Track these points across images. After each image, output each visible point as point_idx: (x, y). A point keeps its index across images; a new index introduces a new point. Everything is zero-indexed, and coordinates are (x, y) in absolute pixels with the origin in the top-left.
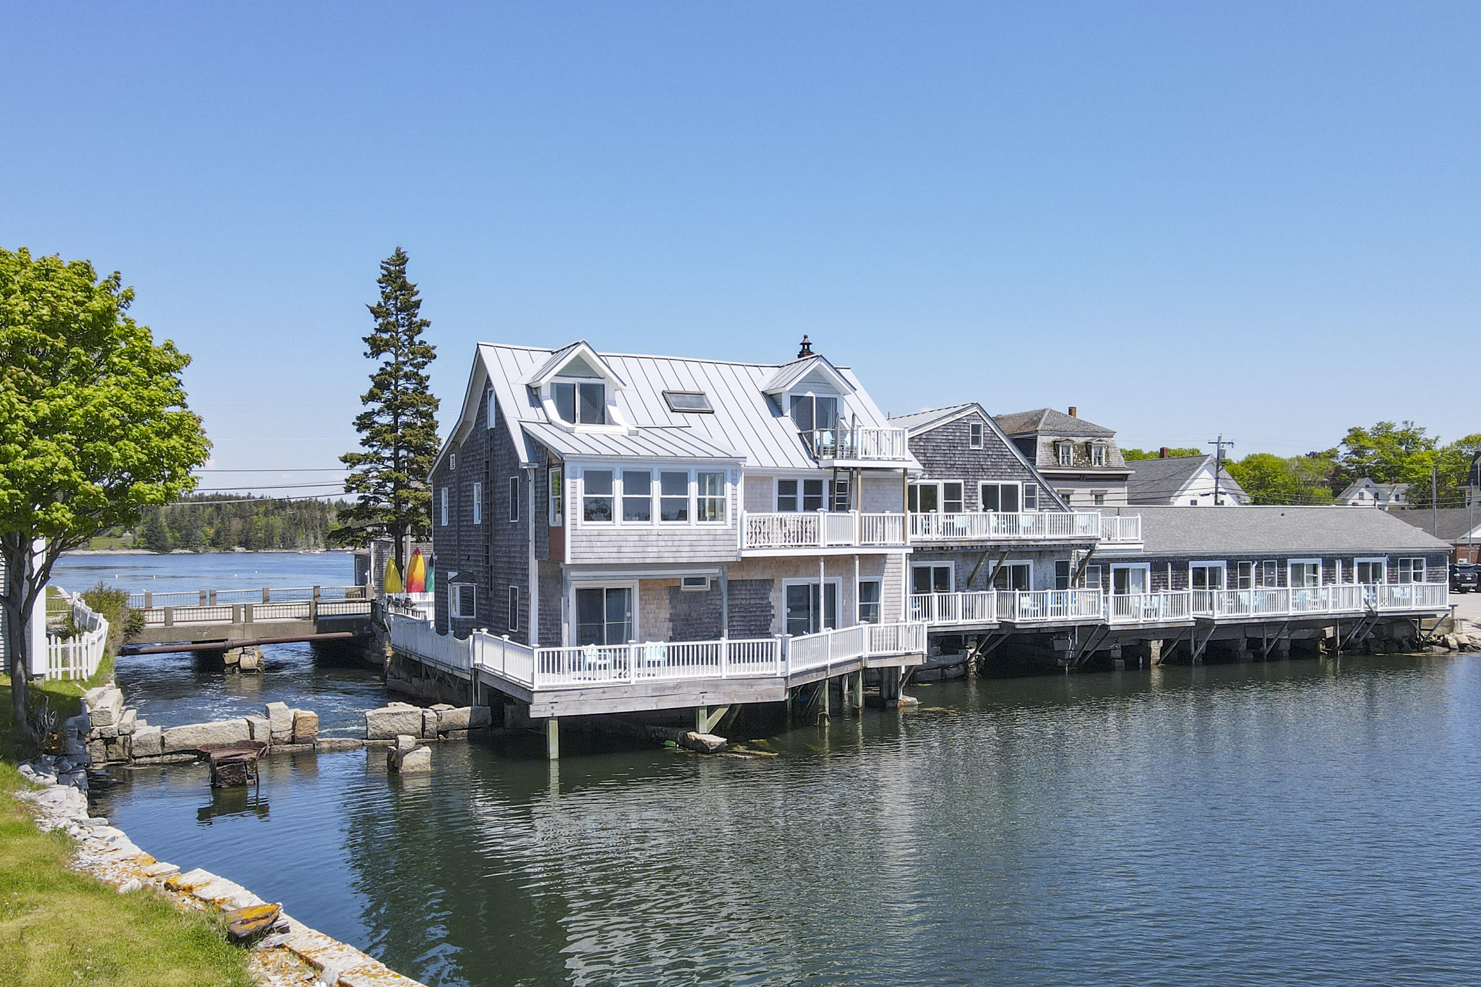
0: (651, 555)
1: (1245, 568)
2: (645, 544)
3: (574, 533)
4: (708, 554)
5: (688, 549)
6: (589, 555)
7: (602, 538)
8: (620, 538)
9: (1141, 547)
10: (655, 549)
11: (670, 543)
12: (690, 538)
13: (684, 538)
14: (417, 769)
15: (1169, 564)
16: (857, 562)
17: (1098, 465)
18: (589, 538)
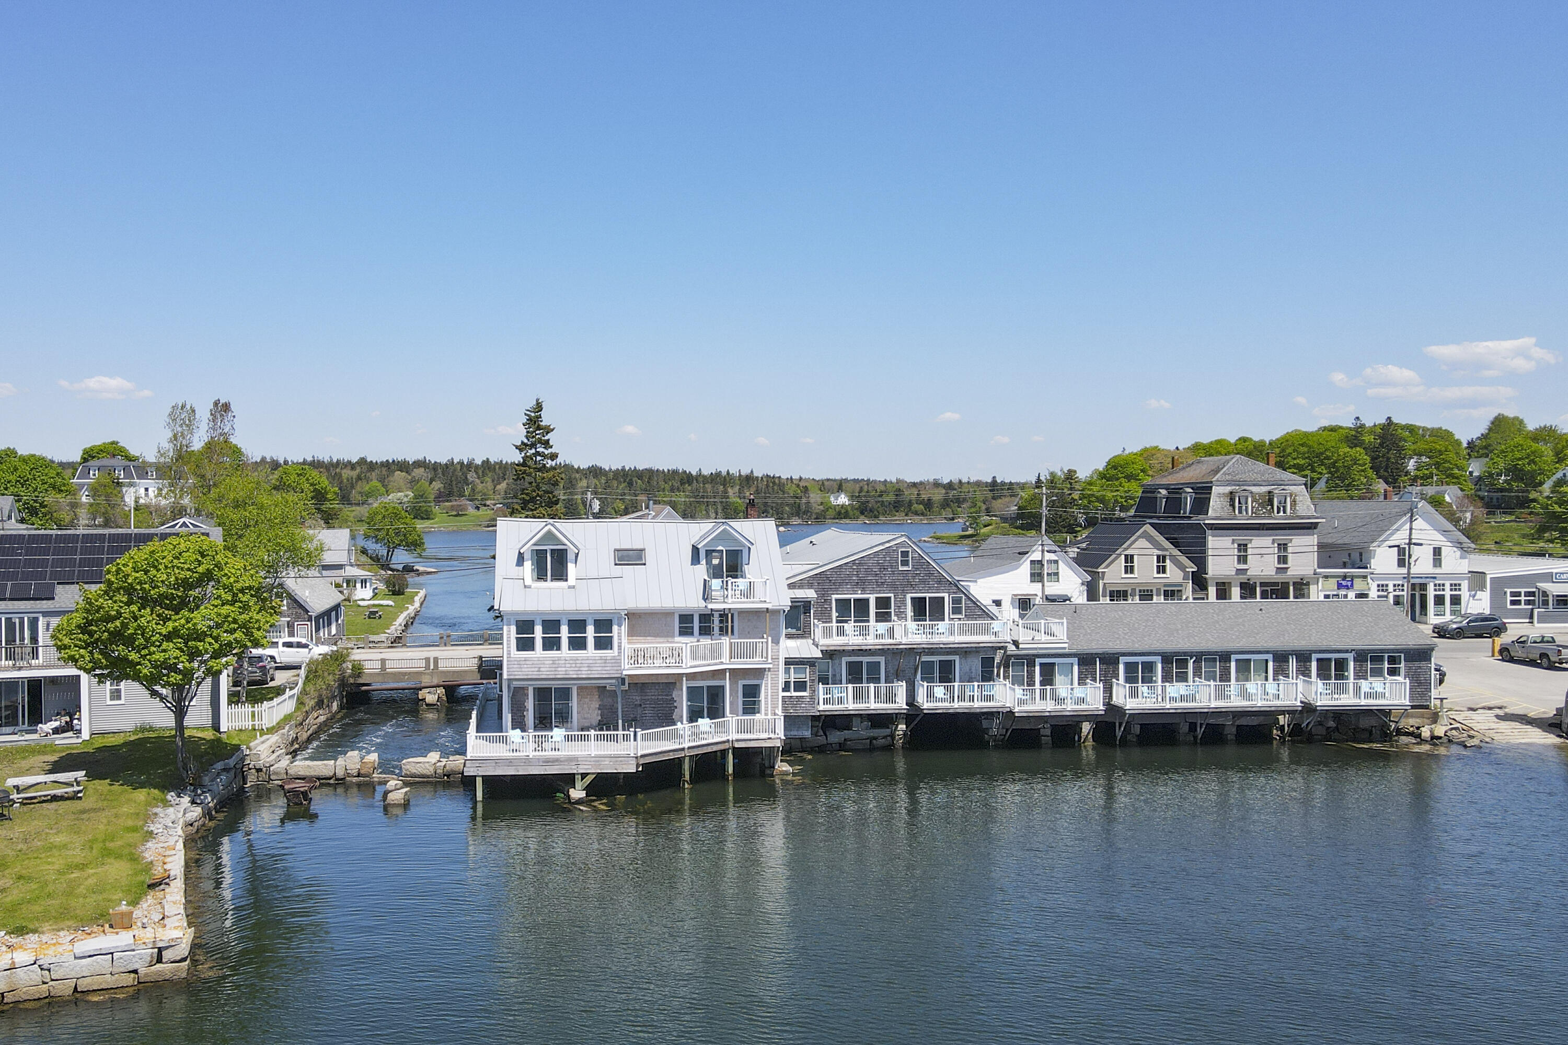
0: (560, 673)
1: (1180, 662)
2: (556, 666)
3: (509, 659)
4: (600, 672)
5: (587, 669)
6: (520, 673)
7: (527, 662)
8: (540, 662)
9: (1066, 645)
10: (564, 669)
11: (574, 665)
12: (587, 662)
13: (583, 662)
15: (1098, 659)
16: (728, 674)
17: (1281, 514)
18: (519, 662)
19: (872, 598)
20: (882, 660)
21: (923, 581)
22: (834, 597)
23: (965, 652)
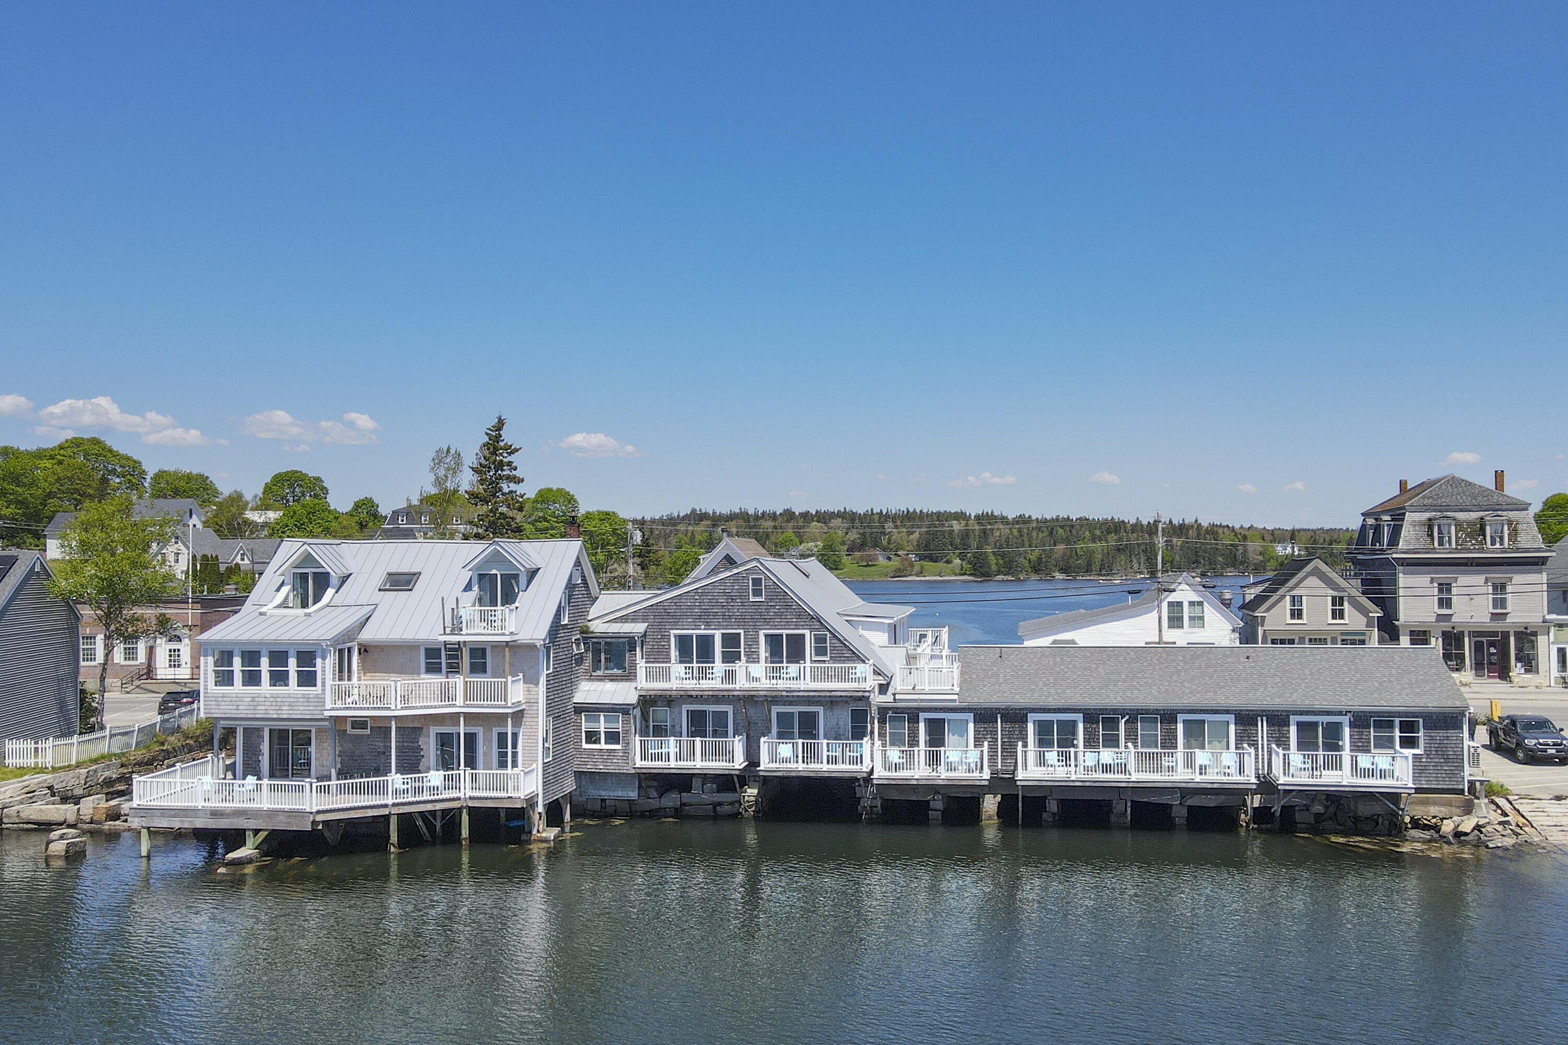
0: (260, 712)
1: (1111, 723)
2: (255, 703)
3: (207, 695)
4: (303, 712)
5: (287, 708)
6: (217, 711)
7: (225, 699)
8: (238, 699)
9: (956, 697)
10: (263, 708)
11: (274, 704)
12: (288, 700)
13: (285, 700)
14: (56, 853)
15: (999, 716)
16: (462, 719)
17: (1498, 546)
18: (216, 698)
19: (718, 635)
20: (729, 709)
21: (779, 615)
22: (672, 632)
23: (831, 701)
